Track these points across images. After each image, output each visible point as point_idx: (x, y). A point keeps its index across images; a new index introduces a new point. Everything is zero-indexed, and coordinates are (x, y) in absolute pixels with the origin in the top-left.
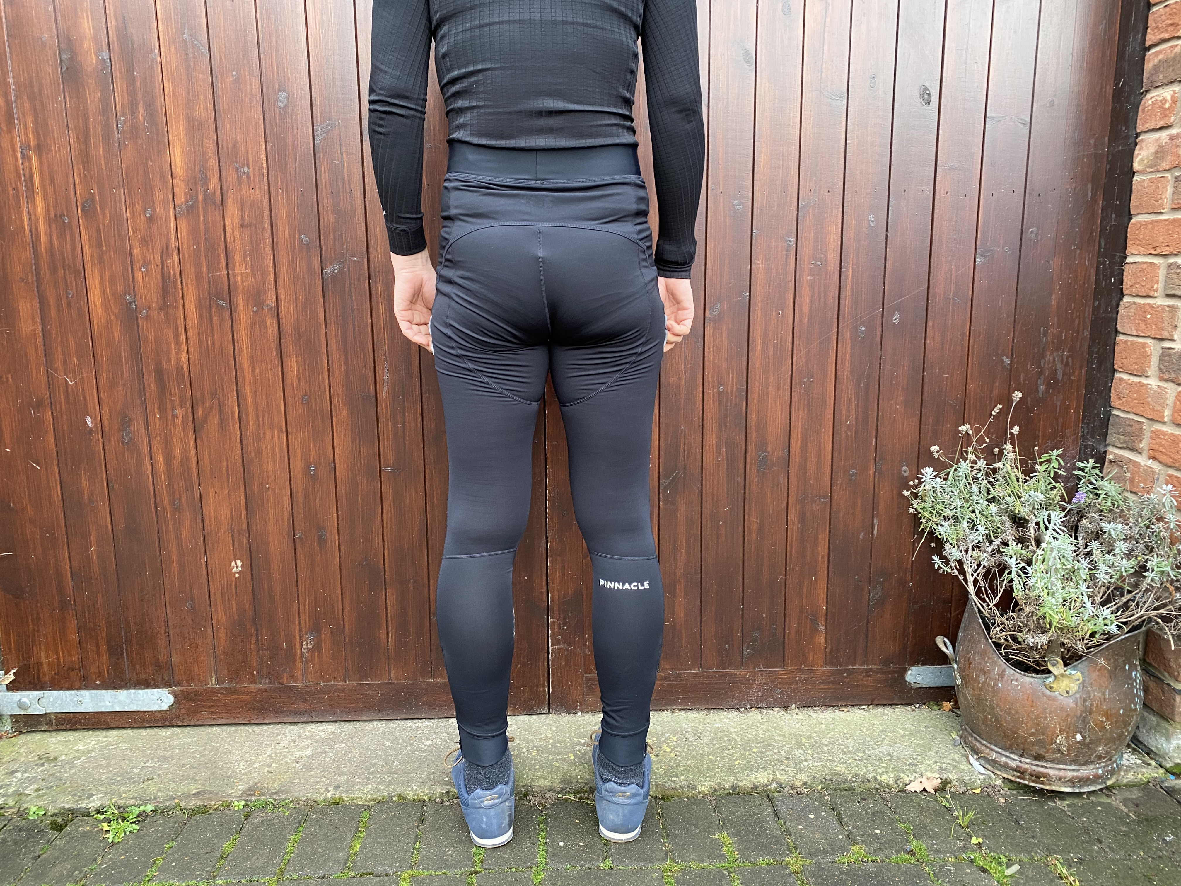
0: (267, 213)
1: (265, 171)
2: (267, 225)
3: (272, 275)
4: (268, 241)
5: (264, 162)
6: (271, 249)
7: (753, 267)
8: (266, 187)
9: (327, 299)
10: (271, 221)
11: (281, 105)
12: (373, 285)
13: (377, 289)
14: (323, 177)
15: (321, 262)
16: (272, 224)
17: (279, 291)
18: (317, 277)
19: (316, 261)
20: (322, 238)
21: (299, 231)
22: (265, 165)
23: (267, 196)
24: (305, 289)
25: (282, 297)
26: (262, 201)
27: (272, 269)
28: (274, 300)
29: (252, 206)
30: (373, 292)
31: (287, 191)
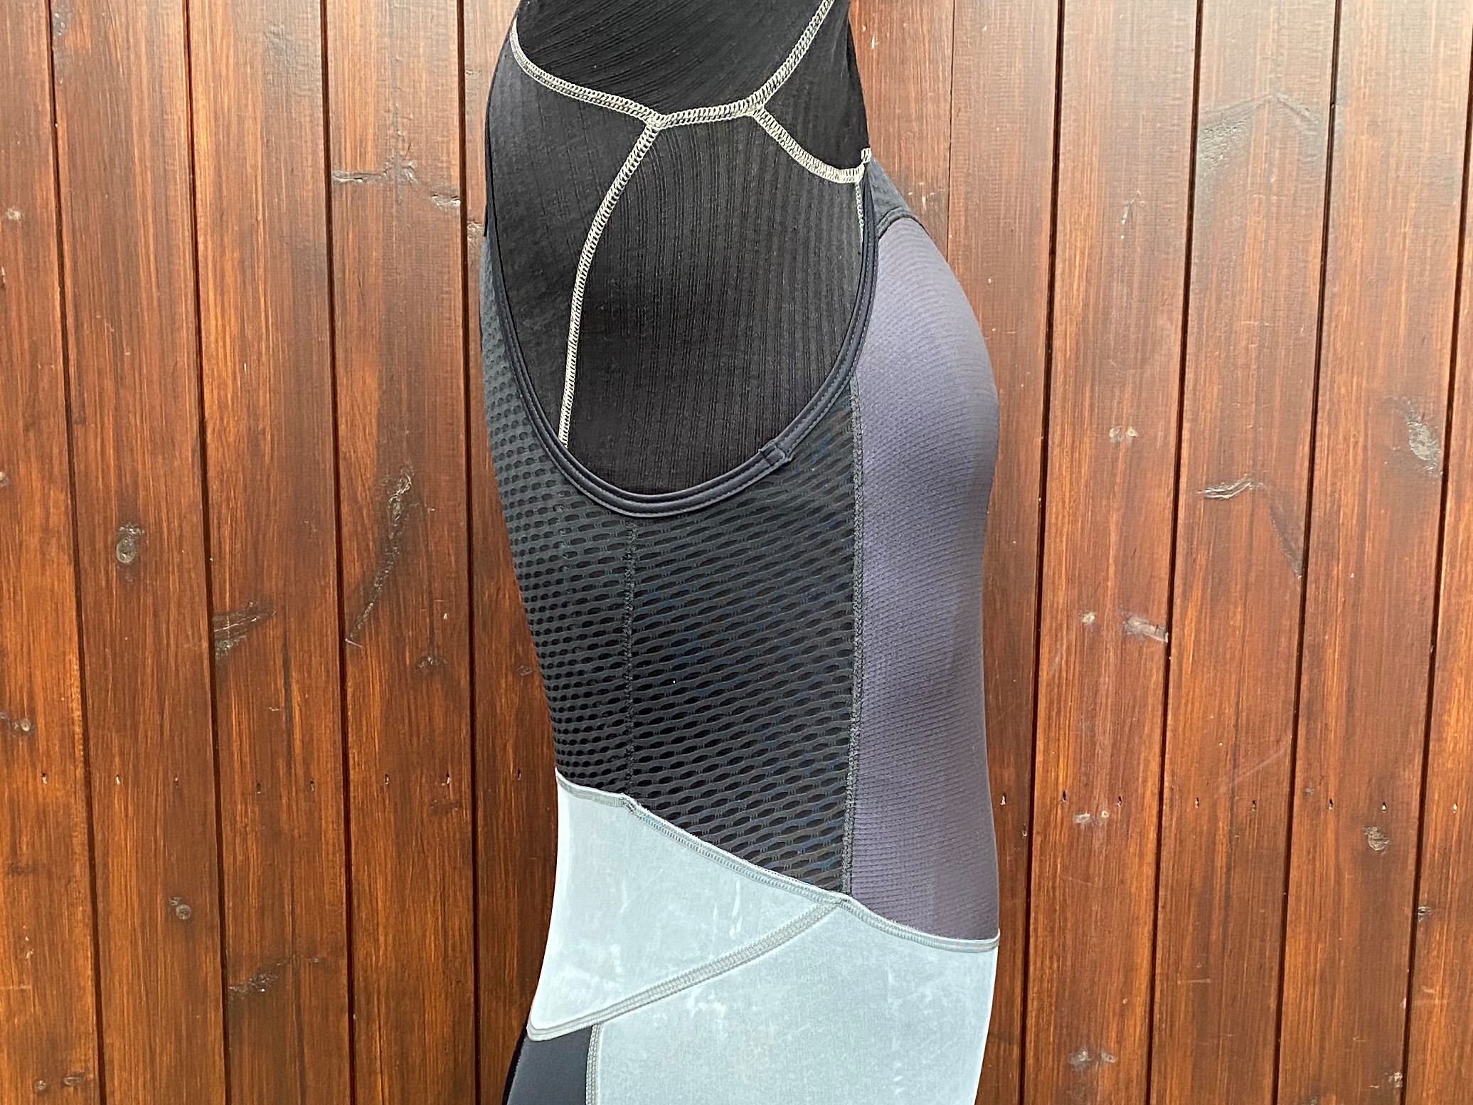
0: (79, 839)
1: (78, 730)
2: (80, 870)
3: (90, 1000)
4: (82, 911)
5: (76, 705)
6: (88, 931)
7: (1417, 1003)
8: (80, 772)
9: (235, 1062)
10: (92, 859)
11: (127, 559)
12: (361, 1027)
13: (370, 1038)
14: (235, 749)
15: (224, 966)
16: (92, 867)
17: (107, 1041)
18: (211, 1005)
19: (209, 966)
20: (229, 904)
21: (165, 886)
22: (77, 714)
23: (81, 795)
24: (179, 1039)
25: (115, 1054)
26: (67, 806)
27: (90, 985)
28: (93, 1063)
29: (41, 819)
30: (361, 1046)
31: (136, 783)
